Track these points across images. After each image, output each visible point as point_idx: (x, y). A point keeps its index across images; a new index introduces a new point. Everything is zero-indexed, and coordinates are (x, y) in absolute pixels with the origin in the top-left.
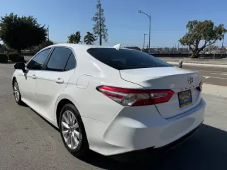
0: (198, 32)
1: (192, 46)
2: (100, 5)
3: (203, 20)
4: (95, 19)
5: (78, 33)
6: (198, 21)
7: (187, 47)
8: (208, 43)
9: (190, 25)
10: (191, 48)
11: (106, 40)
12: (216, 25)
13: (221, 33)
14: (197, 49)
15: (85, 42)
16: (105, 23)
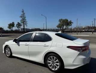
0: (63, 23)
1: (61, 28)
2: (23, 11)
3: (64, 19)
4: (21, 17)
5: (13, 23)
6: (63, 19)
7: (59, 28)
8: (67, 27)
9: (60, 21)
10: (61, 29)
11: (27, 26)
12: (69, 21)
13: (70, 23)
14: (63, 29)
15: (17, 26)
16: (26, 19)
